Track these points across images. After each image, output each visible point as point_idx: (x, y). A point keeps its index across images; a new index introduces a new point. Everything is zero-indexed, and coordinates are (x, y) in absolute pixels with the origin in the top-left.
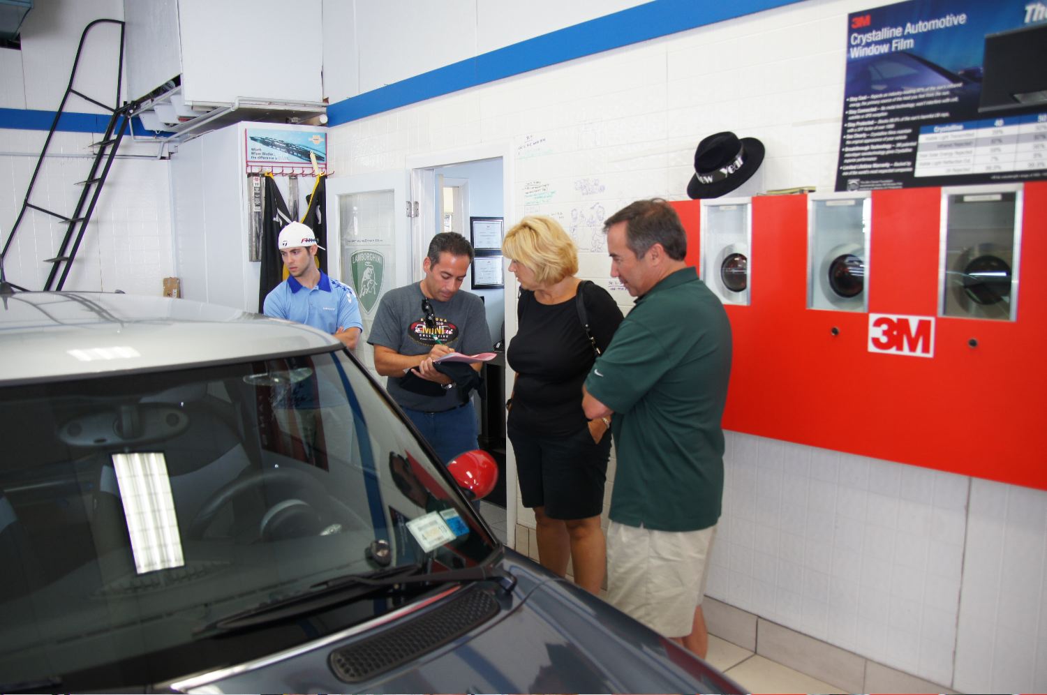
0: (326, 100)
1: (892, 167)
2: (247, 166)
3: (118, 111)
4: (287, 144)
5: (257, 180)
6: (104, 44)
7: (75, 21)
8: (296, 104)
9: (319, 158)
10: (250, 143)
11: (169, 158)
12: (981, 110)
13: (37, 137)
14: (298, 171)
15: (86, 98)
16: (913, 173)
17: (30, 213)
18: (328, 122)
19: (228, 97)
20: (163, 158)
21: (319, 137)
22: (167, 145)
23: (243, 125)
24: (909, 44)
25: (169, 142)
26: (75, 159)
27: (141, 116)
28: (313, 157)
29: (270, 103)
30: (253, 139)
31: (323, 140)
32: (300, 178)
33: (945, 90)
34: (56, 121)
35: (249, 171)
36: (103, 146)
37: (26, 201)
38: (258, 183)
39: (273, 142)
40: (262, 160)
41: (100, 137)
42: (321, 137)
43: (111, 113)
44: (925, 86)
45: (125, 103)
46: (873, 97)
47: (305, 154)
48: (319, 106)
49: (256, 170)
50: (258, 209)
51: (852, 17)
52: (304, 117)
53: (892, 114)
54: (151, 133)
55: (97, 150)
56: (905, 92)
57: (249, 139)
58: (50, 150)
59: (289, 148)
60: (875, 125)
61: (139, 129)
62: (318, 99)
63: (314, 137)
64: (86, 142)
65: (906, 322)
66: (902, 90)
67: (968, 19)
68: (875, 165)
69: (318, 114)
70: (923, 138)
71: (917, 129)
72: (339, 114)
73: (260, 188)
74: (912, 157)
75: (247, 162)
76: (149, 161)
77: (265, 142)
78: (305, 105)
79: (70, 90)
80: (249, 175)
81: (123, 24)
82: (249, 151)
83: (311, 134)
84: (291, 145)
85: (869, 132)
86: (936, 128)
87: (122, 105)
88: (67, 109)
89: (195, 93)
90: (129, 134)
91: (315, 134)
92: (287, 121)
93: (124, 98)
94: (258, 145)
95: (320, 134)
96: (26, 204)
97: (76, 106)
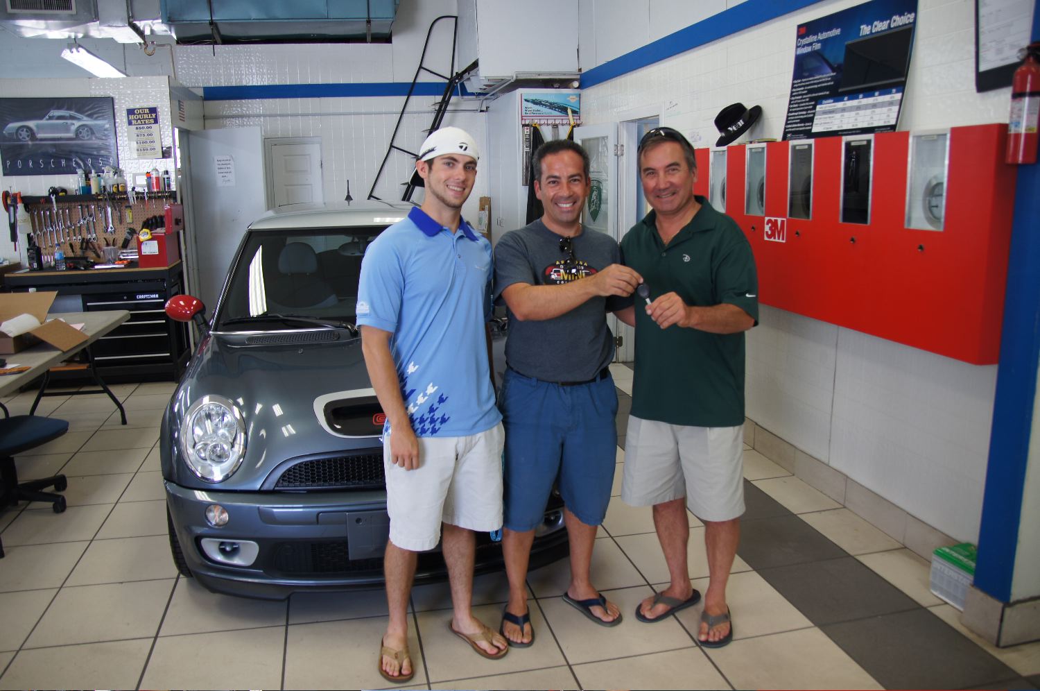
0: (580, 70)
1: (805, 126)
2: (522, 119)
3: (452, 80)
4: (551, 103)
5: (527, 129)
6: (443, 33)
7: (425, 19)
8: (559, 73)
9: (574, 112)
10: (524, 102)
11: (487, 111)
12: (840, 90)
13: (397, 101)
14: (557, 122)
15: (431, 72)
16: (811, 130)
17: (394, 151)
18: (579, 86)
19: (509, 72)
20: (482, 111)
21: (574, 97)
22: (485, 102)
23: (520, 91)
24: (818, 46)
25: (486, 99)
26: (423, 114)
27: (465, 83)
28: (569, 112)
29: (539, 75)
30: (526, 100)
31: (578, 99)
32: (560, 127)
33: (828, 77)
34: (411, 89)
35: (523, 123)
36: (441, 104)
37: (391, 143)
38: (527, 131)
39: (540, 102)
40: (532, 115)
41: (439, 98)
42: (577, 97)
43: (447, 81)
44: (823, 74)
45: (457, 73)
46: (803, 80)
47: (563, 109)
48: (575, 75)
49: (527, 123)
50: (528, 150)
51: (800, 27)
52: (564, 83)
53: (810, 91)
54: (472, 94)
55: (437, 108)
56: (816, 78)
57: (523, 101)
58: (407, 109)
59: (552, 106)
60: (801, 99)
61: (464, 92)
62: (574, 69)
63: (571, 97)
64: (432, 101)
65: (776, 221)
66: (814, 76)
67: (841, 32)
68: (799, 125)
69: (573, 80)
70: (819, 108)
71: (818, 101)
72: (589, 79)
73: (530, 135)
74: (811, 120)
75: (522, 116)
76: (472, 113)
77: (535, 102)
78: (565, 74)
79: (421, 67)
80: (524, 126)
81: (456, 18)
82: (524, 109)
83: (569, 95)
84: (554, 103)
85: (799, 103)
86: (824, 102)
87: (454, 74)
88: (419, 81)
89: (487, 72)
90: (458, 95)
91: (572, 95)
92: (552, 87)
93: (456, 70)
94: (530, 105)
95: (574, 94)
96: (392, 146)
97: (425, 78)
